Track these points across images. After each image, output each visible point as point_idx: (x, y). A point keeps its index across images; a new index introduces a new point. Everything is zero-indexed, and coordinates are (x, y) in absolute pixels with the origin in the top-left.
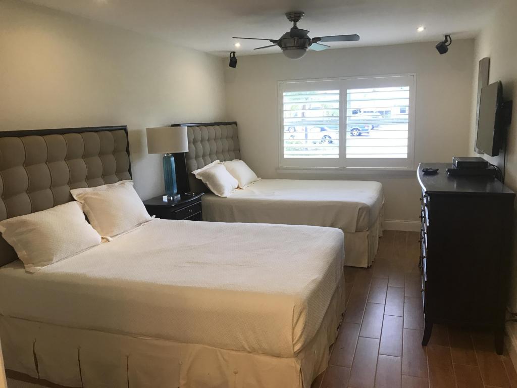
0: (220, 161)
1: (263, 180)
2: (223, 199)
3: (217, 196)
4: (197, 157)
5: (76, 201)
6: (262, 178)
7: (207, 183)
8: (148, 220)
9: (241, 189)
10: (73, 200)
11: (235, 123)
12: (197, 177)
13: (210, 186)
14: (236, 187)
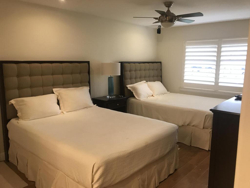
0: (146, 82)
1: (171, 93)
2: (139, 101)
3: (137, 99)
4: (131, 79)
5: (54, 94)
6: (171, 92)
7: (133, 92)
8: (92, 106)
9: (153, 96)
10: (53, 93)
11: (161, 62)
12: (129, 88)
13: (134, 94)
14: (152, 95)
